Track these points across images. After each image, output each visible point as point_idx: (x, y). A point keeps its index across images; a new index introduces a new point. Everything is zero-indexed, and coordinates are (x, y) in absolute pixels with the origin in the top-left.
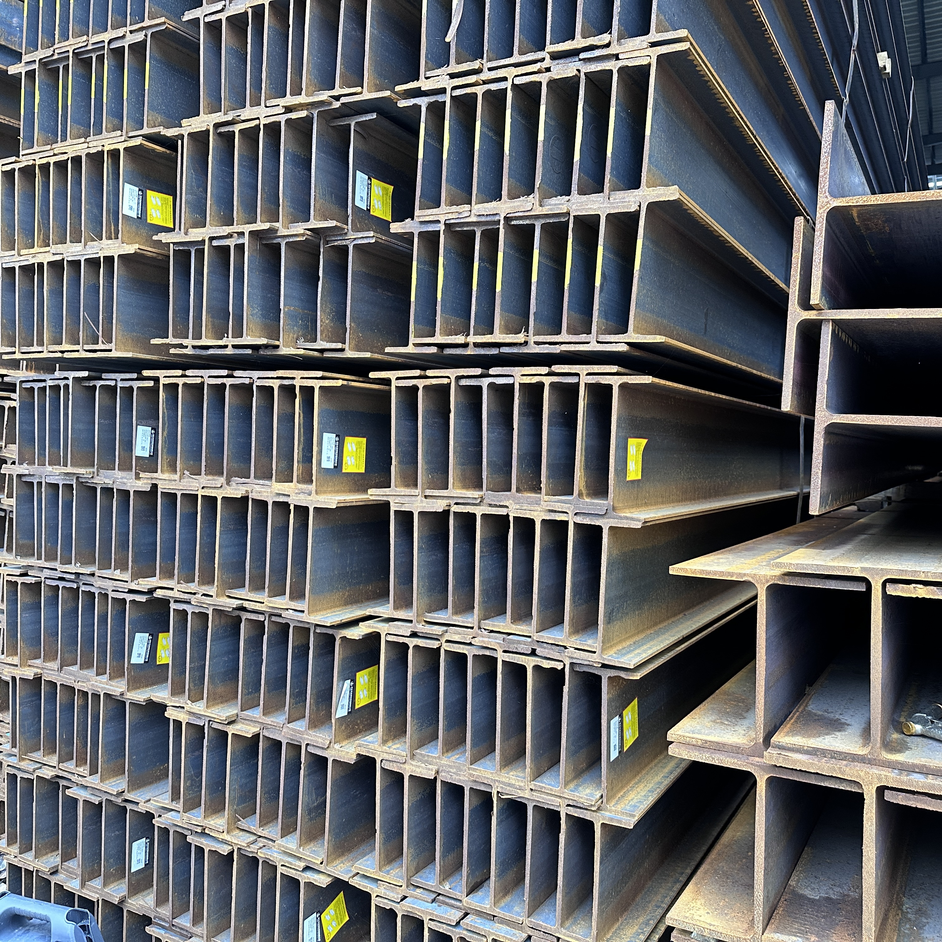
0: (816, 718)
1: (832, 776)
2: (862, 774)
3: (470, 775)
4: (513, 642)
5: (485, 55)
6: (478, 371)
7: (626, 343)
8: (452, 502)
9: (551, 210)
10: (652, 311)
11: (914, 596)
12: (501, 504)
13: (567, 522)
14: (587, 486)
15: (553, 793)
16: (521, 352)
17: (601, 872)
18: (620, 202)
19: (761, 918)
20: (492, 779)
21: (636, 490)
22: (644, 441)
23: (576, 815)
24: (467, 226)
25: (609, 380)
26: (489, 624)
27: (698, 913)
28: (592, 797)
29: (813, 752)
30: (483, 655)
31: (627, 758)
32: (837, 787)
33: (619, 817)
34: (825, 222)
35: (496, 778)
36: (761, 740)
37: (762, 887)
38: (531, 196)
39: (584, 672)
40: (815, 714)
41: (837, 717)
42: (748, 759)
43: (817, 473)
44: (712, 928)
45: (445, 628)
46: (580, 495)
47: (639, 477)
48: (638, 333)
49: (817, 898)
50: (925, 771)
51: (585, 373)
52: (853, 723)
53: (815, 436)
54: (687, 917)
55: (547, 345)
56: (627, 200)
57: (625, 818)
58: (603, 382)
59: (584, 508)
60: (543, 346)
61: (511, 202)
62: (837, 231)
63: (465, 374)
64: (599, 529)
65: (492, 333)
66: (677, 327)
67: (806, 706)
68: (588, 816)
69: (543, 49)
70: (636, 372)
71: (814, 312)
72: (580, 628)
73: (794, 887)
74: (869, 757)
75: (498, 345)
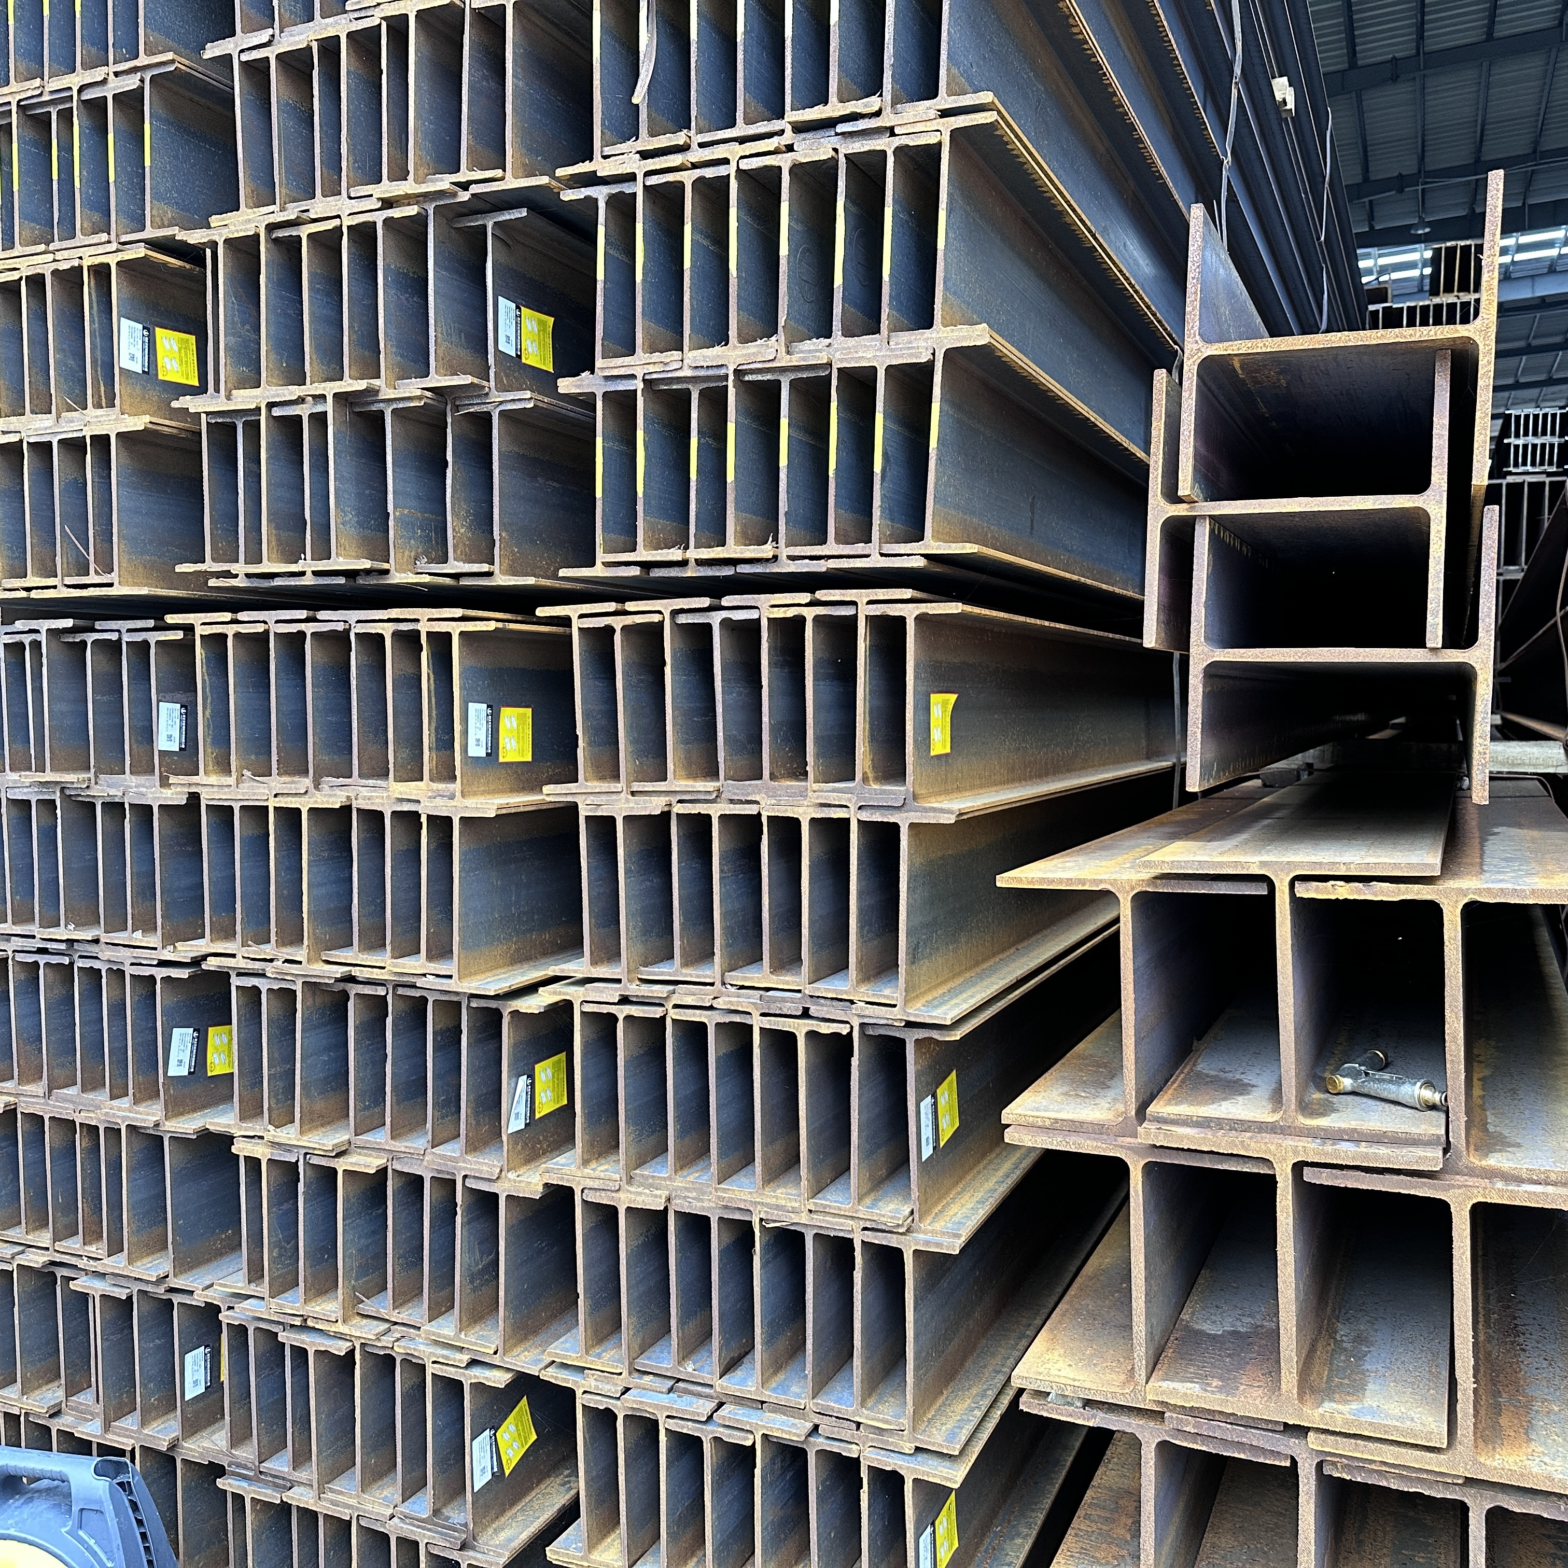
0: (1209, 1079)
1: (1232, 1155)
2: (1273, 1148)
3: (719, 1198)
4: (775, 1000)
5: (693, 124)
6: (705, 602)
7: (922, 555)
8: (674, 799)
9: (804, 359)
10: (957, 507)
11: (1333, 897)
12: (749, 798)
13: (847, 821)
14: (873, 767)
15: (842, 1213)
16: (768, 571)
17: (916, 1322)
18: (905, 349)
19: (1144, 1362)
20: (751, 1201)
21: (943, 768)
22: (953, 697)
23: (877, 1242)
24: (678, 383)
25: (901, 610)
26: (738, 977)
27: (1057, 1366)
28: (899, 1213)
29: (1205, 1123)
30: (730, 1022)
31: (944, 1157)
32: (1239, 1169)
33: (939, 1239)
34: (1195, 378)
35: (758, 1200)
36: (1133, 1113)
37: (1143, 1318)
38: (774, 338)
39: (880, 1035)
40: (1207, 1076)
41: (1238, 1077)
42: (1115, 1140)
43: (1195, 733)
44: (1076, 1384)
45: (671, 988)
46: (865, 779)
47: (948, 750)
48: (939, 540)
49: (1220, 1333)
50: (1355, 1137)
51: (865, 600)
52: (1259, 1083)
53: (1190, 682)
54: (1040, 1373)
55: (807, 561)
56: (914, 345)
57: (946, 1240)
58: (892, 614)
59: (871, 799)
60: (800, 561)
61: (744, 347)
62: (1214, 387)
63: (686, 607)
64: (894, 828)
65: (723, 544)
66: (992, 528)
67: (1194, 1065)
68: (892, 1241)
69: (781, 116)
70: (937, 597)
71: (1185, 506)
72: (871, 973)
73: (1188, 1322)
74: (1281, 1124)
75: (734, 562)
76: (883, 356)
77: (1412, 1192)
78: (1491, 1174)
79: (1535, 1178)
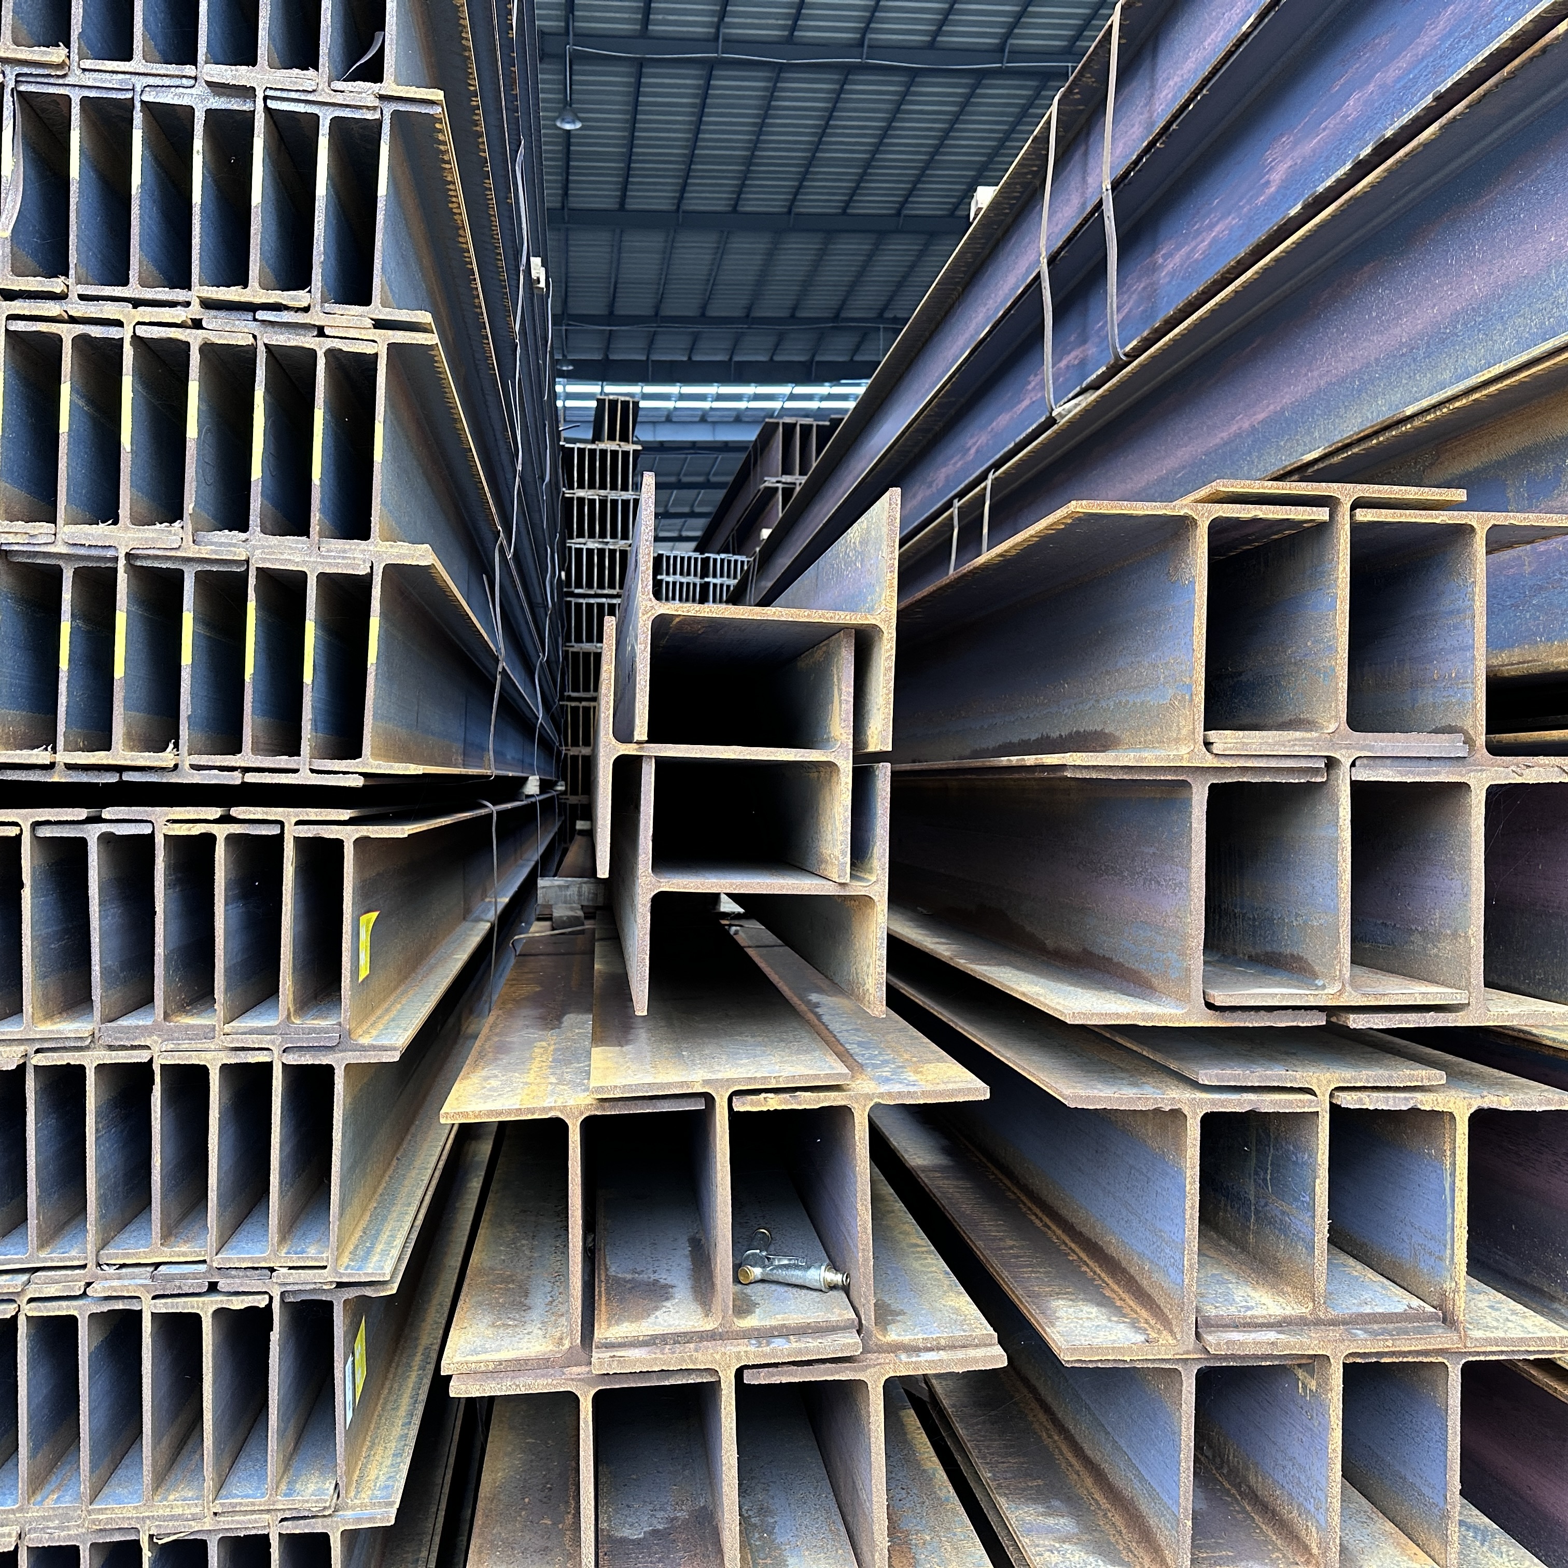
0: (629, 1286)
2: (718, 1357)
4: (171, 1277)
5: (72, 272)
6: (81, 813)
7: (360, 774)
8: (30, 1049)
9: (215, 552)
10: (382, 718)
11: (764, 1109)
12: (136, 1043)
13: (269, 1066)
15: (257, 1508)
16: (164, 780)
18: (339, 557)
20: (137, 1518)
21: (365, 992)
22: (374, 915)
23: (297, 1531)
24: (46, 558)
25: (335, 832)
26: (119, 1254)
28: (324, 1494)
29: (651, 1342)
30: (109, 1312)
31: (358, 1415)
33: (368, 1512)
35: (146, 1514)
36: (578, 1341)
38: (177, 524)
39: (303, 1301)
40: (624, 1281)
41: (652, 1277)
45: (25, 1277)
46: (289, 1016)
47: (368, 972)
51: (294, 820)
52: (675, 1282)
55: (216, 772)
56: (348, 555)
57: (378, 1511)
58: (326, 836)
59: (300, 1040)
60: (207, 772)
61: (139, 530)
63: (52, 819)
64: (329, 1070)
66: (399, 729)
67: (607, 1270)
68: (317, 1527)
69: (188, 286)
71: (635, 747)
73: (608, 1531)
74: (721, 1330)
75: (120, 769)
76: (314, 562)
77: (837, 1378)
78: (895, 1348)
79: (929, 1345)
